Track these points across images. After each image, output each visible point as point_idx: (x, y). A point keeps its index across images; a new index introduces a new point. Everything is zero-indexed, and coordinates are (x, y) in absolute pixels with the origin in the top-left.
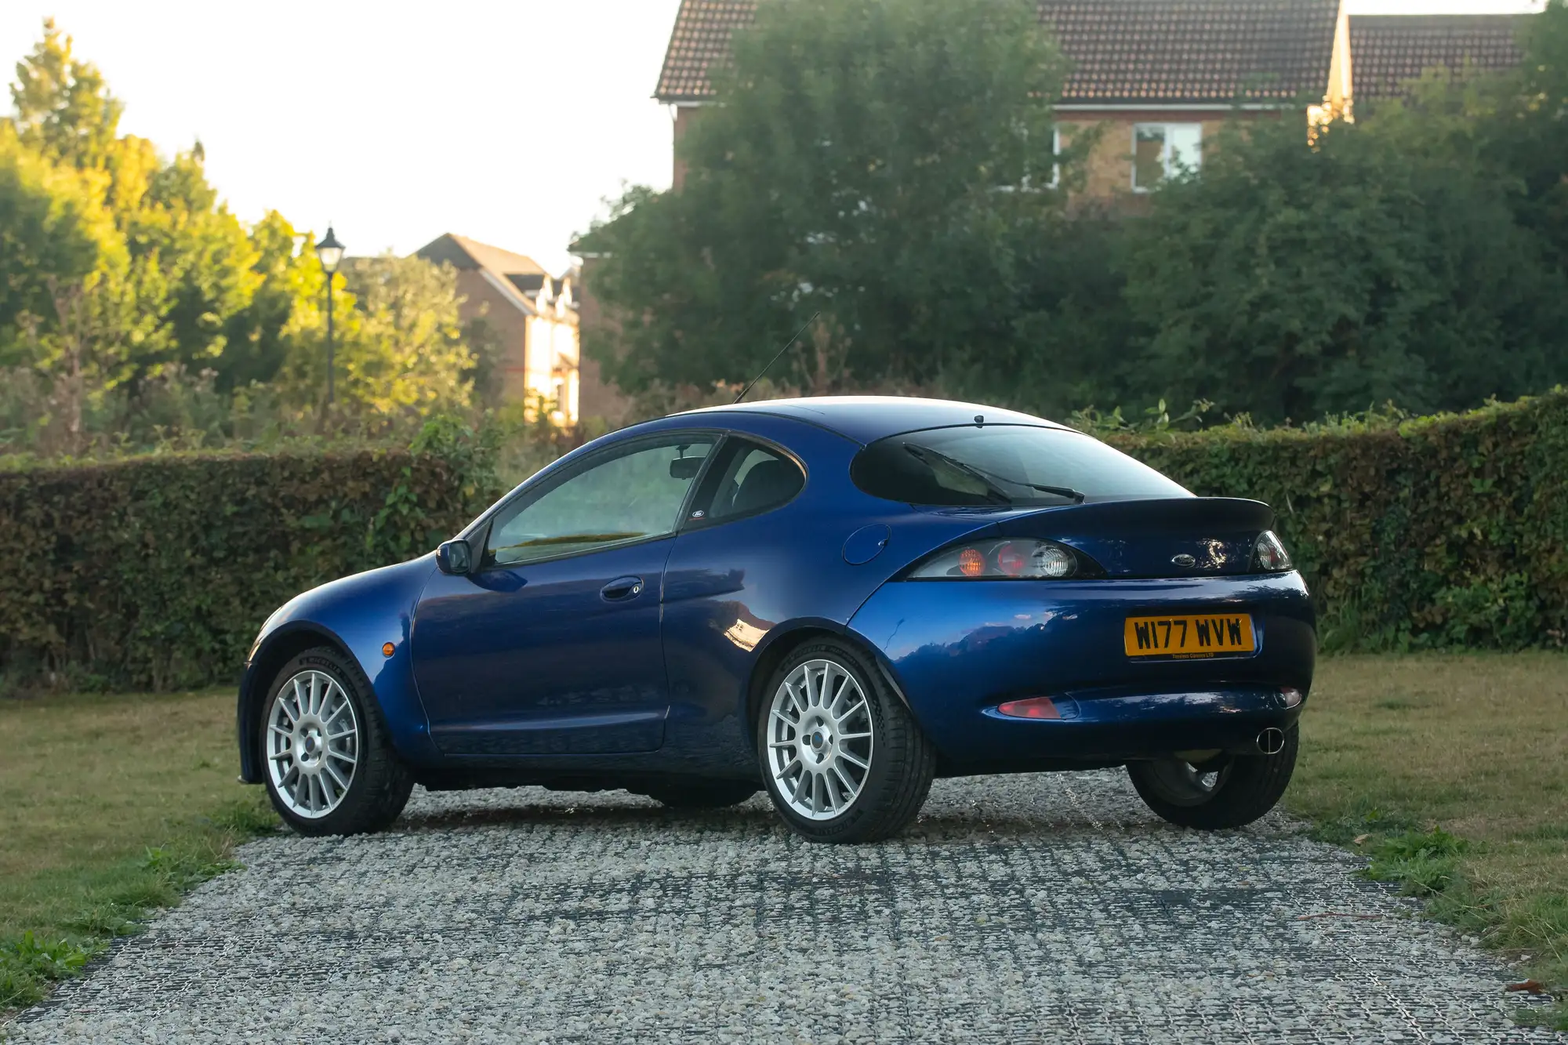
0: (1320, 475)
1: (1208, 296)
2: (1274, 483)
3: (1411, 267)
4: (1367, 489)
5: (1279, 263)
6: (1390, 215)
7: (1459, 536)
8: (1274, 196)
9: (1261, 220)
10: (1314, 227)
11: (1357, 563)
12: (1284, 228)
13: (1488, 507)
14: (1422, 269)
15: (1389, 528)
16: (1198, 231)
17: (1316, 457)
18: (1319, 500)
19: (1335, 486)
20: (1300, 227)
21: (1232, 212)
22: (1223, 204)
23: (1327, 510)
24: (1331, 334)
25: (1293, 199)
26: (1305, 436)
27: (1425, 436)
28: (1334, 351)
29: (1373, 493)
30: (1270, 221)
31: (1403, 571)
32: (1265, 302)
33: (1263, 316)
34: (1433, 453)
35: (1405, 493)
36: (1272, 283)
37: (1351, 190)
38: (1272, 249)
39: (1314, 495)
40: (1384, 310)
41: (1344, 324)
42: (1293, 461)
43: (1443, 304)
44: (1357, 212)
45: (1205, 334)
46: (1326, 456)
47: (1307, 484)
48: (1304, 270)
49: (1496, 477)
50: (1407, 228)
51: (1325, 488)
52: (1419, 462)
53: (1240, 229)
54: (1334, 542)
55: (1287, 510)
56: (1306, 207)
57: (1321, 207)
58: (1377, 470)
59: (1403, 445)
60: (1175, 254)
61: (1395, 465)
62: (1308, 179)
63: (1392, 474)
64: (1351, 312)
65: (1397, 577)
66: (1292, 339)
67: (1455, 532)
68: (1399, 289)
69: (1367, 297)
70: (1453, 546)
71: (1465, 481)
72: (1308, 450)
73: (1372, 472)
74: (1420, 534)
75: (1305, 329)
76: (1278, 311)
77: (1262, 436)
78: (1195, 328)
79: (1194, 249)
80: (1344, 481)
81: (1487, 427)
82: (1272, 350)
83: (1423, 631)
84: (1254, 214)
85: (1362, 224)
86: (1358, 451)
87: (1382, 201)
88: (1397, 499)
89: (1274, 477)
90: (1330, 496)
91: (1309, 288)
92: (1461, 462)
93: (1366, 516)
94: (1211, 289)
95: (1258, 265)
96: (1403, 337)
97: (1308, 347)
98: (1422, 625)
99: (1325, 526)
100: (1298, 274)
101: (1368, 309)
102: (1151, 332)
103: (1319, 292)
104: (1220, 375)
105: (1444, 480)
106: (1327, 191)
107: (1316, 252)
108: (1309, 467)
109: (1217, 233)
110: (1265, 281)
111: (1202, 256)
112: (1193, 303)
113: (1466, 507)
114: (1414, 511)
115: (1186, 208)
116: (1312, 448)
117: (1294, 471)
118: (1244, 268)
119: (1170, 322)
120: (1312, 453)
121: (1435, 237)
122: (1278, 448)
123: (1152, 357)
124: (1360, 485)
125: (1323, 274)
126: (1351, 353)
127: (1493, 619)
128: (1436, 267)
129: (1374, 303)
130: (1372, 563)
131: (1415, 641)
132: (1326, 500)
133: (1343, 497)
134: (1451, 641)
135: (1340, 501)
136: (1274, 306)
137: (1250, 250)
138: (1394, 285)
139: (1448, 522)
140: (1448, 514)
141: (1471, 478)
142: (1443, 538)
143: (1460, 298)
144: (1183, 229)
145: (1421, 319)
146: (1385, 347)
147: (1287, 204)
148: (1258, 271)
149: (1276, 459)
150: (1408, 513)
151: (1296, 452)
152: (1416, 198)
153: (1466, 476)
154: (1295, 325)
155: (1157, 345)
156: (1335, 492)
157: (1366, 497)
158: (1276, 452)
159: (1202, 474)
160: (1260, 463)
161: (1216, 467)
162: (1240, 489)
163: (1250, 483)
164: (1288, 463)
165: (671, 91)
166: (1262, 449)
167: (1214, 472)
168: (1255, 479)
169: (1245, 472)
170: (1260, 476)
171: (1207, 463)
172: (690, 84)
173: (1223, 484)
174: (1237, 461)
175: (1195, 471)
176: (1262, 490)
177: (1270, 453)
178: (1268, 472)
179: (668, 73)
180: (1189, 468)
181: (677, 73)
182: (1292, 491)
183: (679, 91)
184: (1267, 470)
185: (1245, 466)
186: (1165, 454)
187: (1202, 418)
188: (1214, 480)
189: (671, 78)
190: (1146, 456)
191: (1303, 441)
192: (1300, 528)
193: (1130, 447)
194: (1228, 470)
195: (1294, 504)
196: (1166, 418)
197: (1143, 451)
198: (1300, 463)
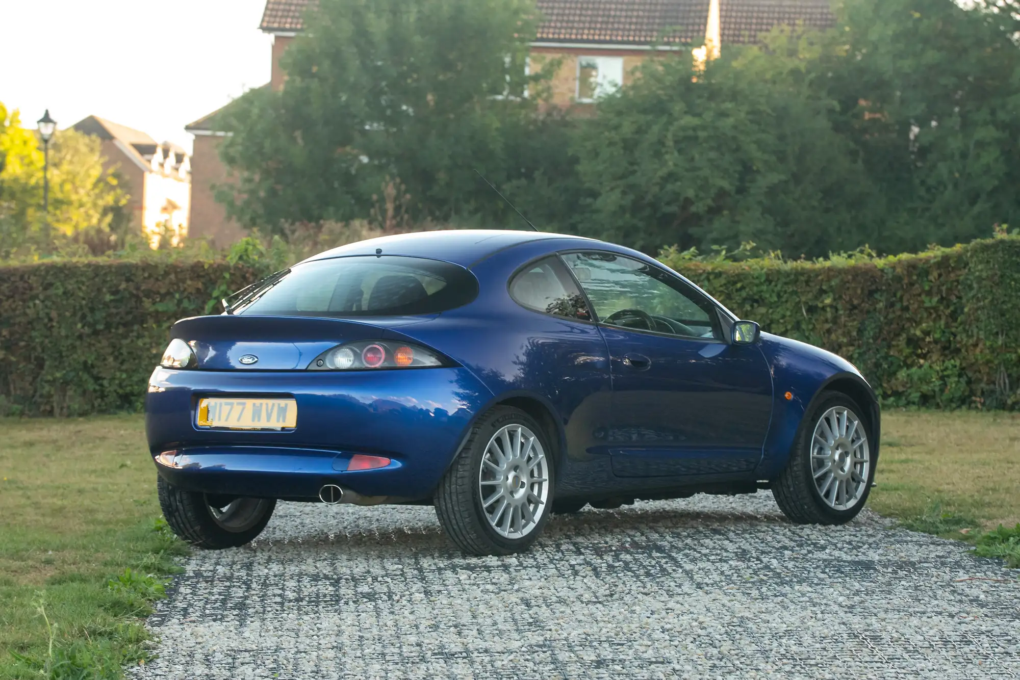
0: (825, 292)
1: (633, 172)
2: (795, 297)
3: (766, 157)
4: (856, 302)
5: (680, 151)
6: (752, 121)
7: (915, 335)
8: (678, 107)
9: (670, 123)
10: (704, 128)
11: (848, 351)
12: (684, 129)
13: (934, 315)
14: (773, 158)
15: (869, 329)
16: (627, 128)
17: (822, 280)
18: (824, 309)
19: (834, 299)
20: (695, 129)
21: (650, 117)
22: (645, 111)
23: (829, 315)
24: (713, 200)
25: (690, 110)
26: (814, 267)
27: (894, 268)
28: (714, 211)
29: (859, 305)
30: (676, 123)
31: (878, 356)
32: (671, 177)
33: (669, 187)
34: (898, 279)
35: (881, 305)
36: (675, 165)
37: (729, 105)
38: (676, 142)
39: (820, 305)
40: (747, 185)
41: (722, 193)
42: (807, 282)
43: (786, 182)
44: (731, 121)
45: (631, 197)
46: (829, 280)
47: (816, 298)
48: (697, 156)
49: (939, 296)
50: (763, 131)
51: (828, 301)
52: (890, 285)
53: (656, 129)
54: (833, 336)
55: (802, 315)
56: (699, 115)
57: (708, 116)
58: (862, 289)
59: (879, 273)
60: (611, 144)
61: (874, 287)
62: (700, 97)
63: (871, 293)
64: (725, 184)
65: (874, 360)
66: (688, 202)
67: (912, 331)
68: (758, 172)
69: (737, 176)
70: (911, 341)
71: (919, 299)
72: (817, 276)
73: (859, 291)
74: (889, 333)
75: (697, 196)
76: (679, 183)
77: (787, 266)
78: (624, 193)
79: (625, 141)
80: (840, 297)
81: (935, 263)
82: (674, 208)
83: (890, 396)
84: (664, 119)
85: (735, 127)
86: (850, 277)
87: (748, 113)
88: (875, 309)
89: (795, 293)
90: (831, 306)
91: (699, 169)
92: (917, 286)
93: (854, 320)
94: (636, 167)
95: (667, 153)
96: (760, 203)
97: (699, 208)
98: (889, 392)
99: (827, 326)
100: (692, 159)
101: (737, 183)
102: (594, 195)
103: (706, 172)
104: (641, 224)
105: (905, 299)
106: (713, 105)
107: (704, 145)
108: (818, 287)
109: (639, 131)
110: (671, 163)
111: (629, 146)
112: (623, 177)
113: (919, 316)
114: (885, 318)
115: (619, 113)
116: (820, 274)
117: (808, 289)
118: (658, 155)
119: (608, 188)
120: (820, 278)
121: (782, 138)
122: (799, 273)
123: (597, 211)
124: (851, 299)
125: (710, 160)
126: (725, 212)
127: (937, 389)
128: (782, 157)
129: (742, 179)
130: (857, 351)
131: (886, 402)
132: (828, 309)
133: (839, 306)
134: (909, 403)
135: (837, 310)
136: (676, 180)
137: (661, 143)
138: (755, 168)
139: (907, 325)
140: (909, 320)
141: (923, 297)
142: (904, 335)
143: (796, 178)
144: (617, 128)
145: (772, 191)
146: (748, 209)
147: (686, 113)
148: (667, 157)
149: (796, 281)
150: (882, 319)
151: (809, 277)
152: (769, 111)
153: (920, 295)
154: (691, 193)
155: (599, 203)
156: (834, 304)
157: (855, 307)
158: (796, 277)
159: (747, 290)
160: (786, 283)
161: (757, 285)
162: (772, 300)
163: (779, 296)
164: (804, 284)
165: (271, 25)
166: (787, 274)
167: (755, 289)
168: (782, 294)
169: (776, 289)
170: (785, 292)
171: (751, 283)
172: (283, 20)
173: (761, 296)
174: (770, 282)
175: (743, 288)
176: (786, 301)
177: (792, 277)
178: (791, 290)
179: (268, 12)
180: (739, 285)
181: (274, 13)
182: (806, 303)
183: (276, 25)
184: (790, 289)
185: (776, 286)
186: (724, 276)
187: (748, 253)
188: (755, 294)
189: (270, 16)
190: (711, 277)
191: (814, 270)
192: (811, 327)
193: (701, 271)
194: (764, 288)
195: (807, 311)
196: (724, 252)
197: (709, 274)
198: (812, 284)
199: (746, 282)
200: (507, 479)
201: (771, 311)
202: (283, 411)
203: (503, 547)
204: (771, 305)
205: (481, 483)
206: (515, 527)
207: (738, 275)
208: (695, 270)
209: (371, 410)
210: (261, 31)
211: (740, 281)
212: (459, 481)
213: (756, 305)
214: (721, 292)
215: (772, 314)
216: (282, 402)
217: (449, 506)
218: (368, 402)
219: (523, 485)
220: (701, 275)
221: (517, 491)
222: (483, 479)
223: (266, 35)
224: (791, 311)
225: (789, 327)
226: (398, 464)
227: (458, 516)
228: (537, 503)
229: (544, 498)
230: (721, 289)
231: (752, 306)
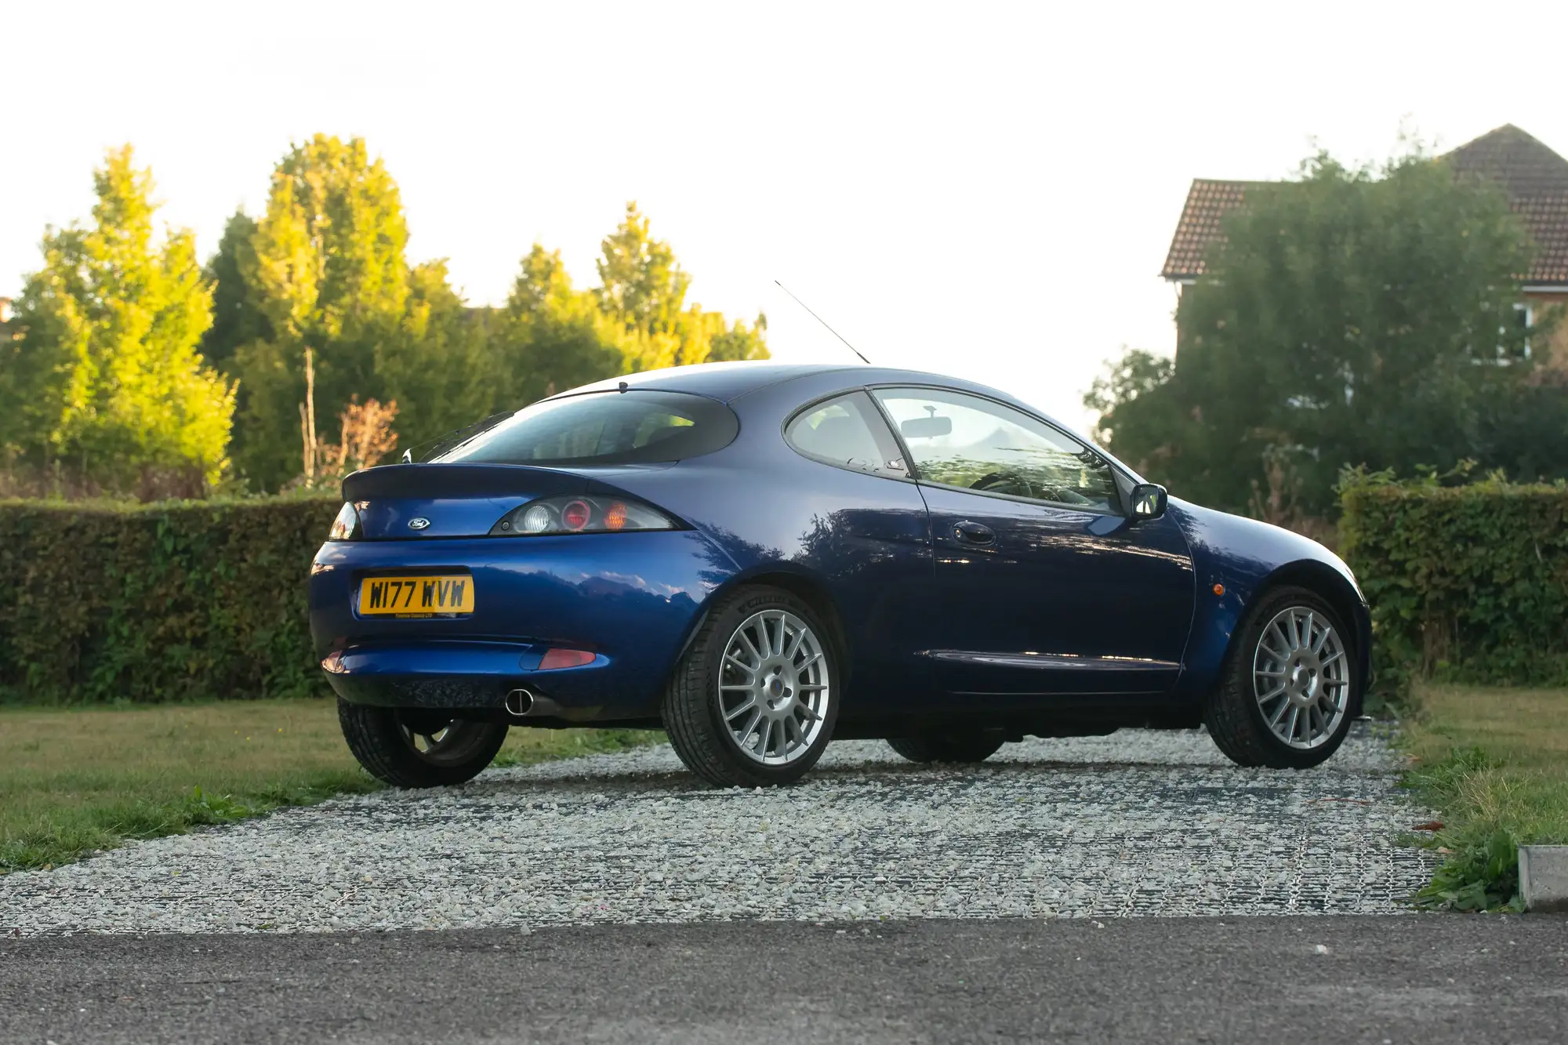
2: (1524, 532)
17: (1562, 510)
26: (1554, 491)
39: (1560, 544)
42: (1542, 513)
47: (1555, 534)
72: (1555, 503)
77: (1514, 490)
89: (1524, 527)
108: (1556, 519)
116: (1559, 502)
117: (1543, 521)
120: (1559, 506)
122: (1528, 501)
149: (1526, 511)
151: (1544, 505)
158: (1524, 506)
159: (1458, 523)
160: (1513, 515)
161: (1472, 517)
162: (1493, 538)
163: (1503, 533)
164: (1538, 515)
165: (1177, 271)
166: (1514, 502)
167: (1470, 522)
168: (1506, 529)
169: (1499, 523)
170: (1511, 526)
171: (1464, 514)
172: (1194, 264)
173: (1477, 532)
174: (1491, 513)
175: (1451, 521)
176: (1513, 539)
177: (1521, 505)
178: (1518, 523)
179: (1175, 254)
180: (1447, 517)
181: (1182, 255)
182: (1540, 541)
183: (1184, 271)
184: (1518, 521)
185: (1498, 518)
186: (1425, 505)
187: (1466, 475)
188: (1468, 529)
189: (1177, 259)
190: (1408, 506)
191: (1550, 496)
192: (1547, 573)
193: (1393, 499)
194: (1481, 520)
195: (1543, 552)
196: (1434, 475)
197: (1405, 502)
198: (1547, 515)
199: (1456, 513)
200: (763, 683)
201: (1491, 552)
202: (458, 591)
203: (754, 776)
204: (1494, 545)
205: (721, 687)
206: (778, 749)
207: (1446, 503)
208: (1388, 497)
209: (581, 593)
210: (1163, 279)
211: (1449, 511)
212: (690, 685)
213: (1470, 545)
214: (1422, 526)
215: (1494, 555)
216: (459, 579)
217: (679, 718)
218: (577, 582)
219: (787, 693)
220: (1394, 503)
221: (778, 701)
222: (726, 681)
223: (1171, 284)
224: (1520, 552)
225: (1517, 574)
226: (604, 661)
227: (690, 731)
228: (813, 718)
229: (822, 712)
230: (1423, 522)
231: (1465, 546)
